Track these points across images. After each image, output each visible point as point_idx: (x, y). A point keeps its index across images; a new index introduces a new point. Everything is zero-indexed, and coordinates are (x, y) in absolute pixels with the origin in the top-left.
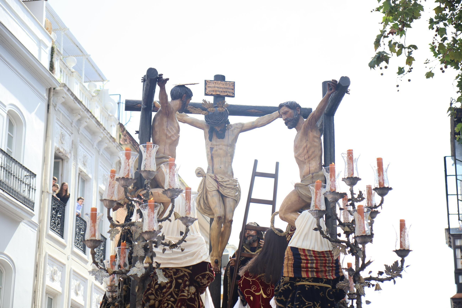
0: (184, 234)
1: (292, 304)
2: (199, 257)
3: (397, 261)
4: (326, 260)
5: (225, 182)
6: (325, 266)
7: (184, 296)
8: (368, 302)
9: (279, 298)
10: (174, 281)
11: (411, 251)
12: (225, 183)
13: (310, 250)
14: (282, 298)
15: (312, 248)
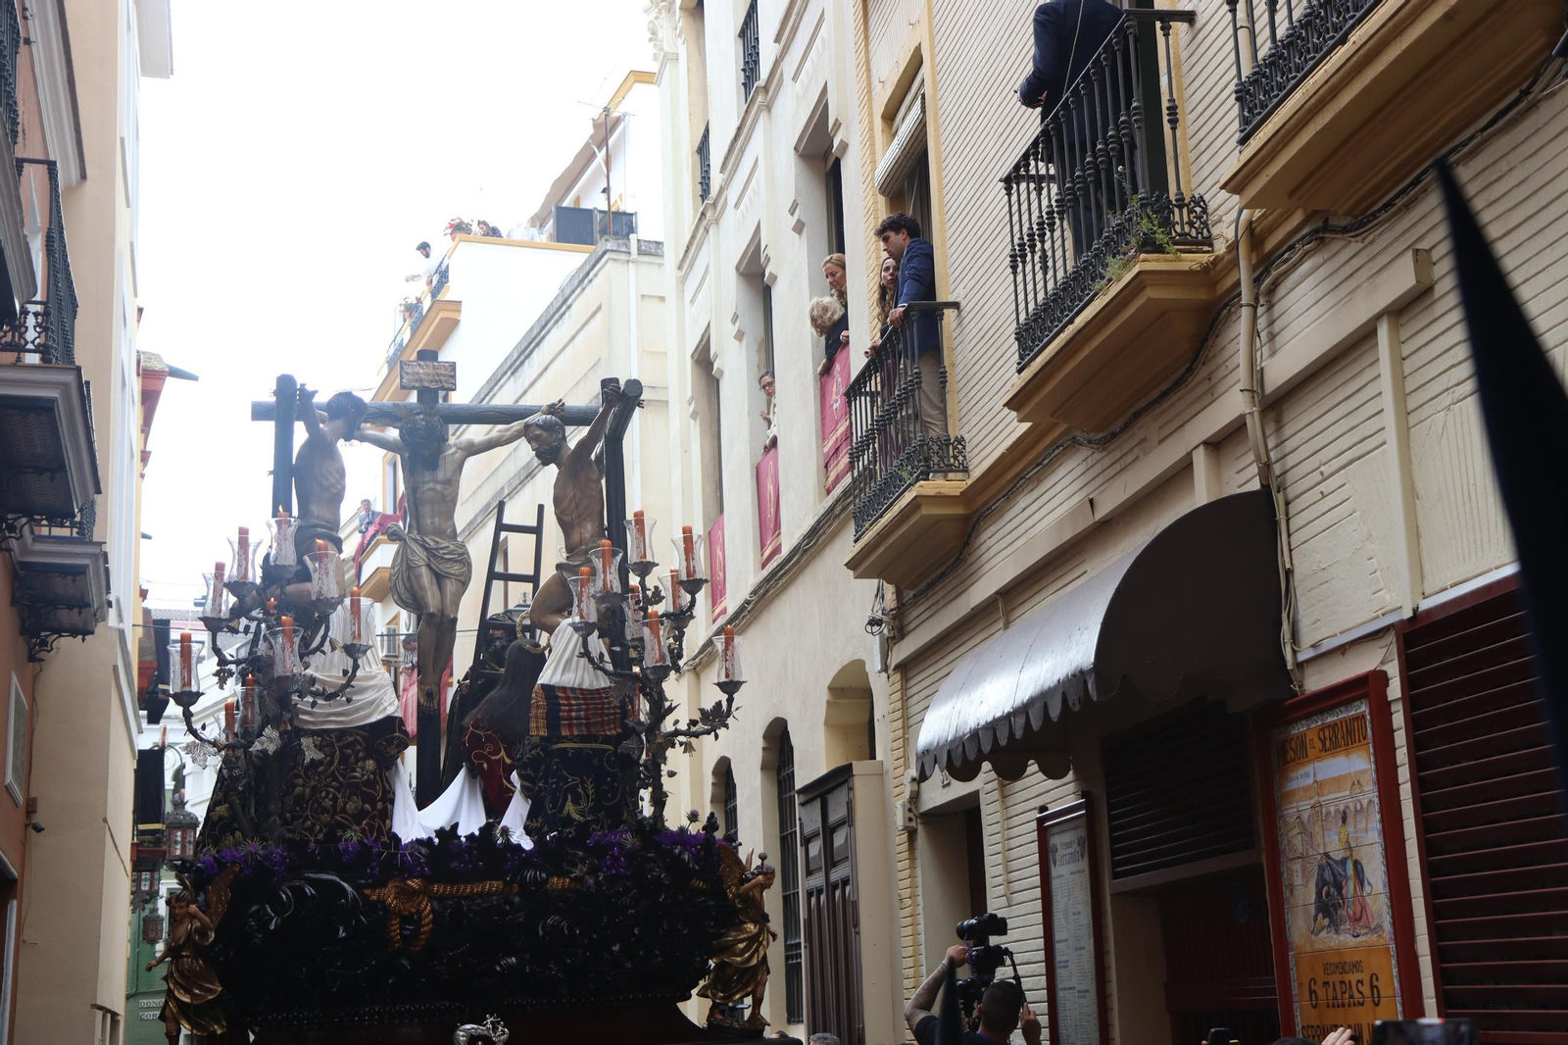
0: (350, 675)
1: (546, 783)
2: (381, 708)
3: (720, 702)
4: (603, 703)
5: (442, 549)
6: (601, 715)
7: (356, 777)
8: (672, 774)
9: (523, 772)
10: (338, 753)
11: (744, 682)
12: (441, 552)
13: (575, 689)
14: (529, 771)
15: (579, 684)
